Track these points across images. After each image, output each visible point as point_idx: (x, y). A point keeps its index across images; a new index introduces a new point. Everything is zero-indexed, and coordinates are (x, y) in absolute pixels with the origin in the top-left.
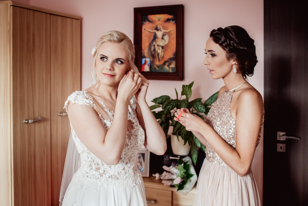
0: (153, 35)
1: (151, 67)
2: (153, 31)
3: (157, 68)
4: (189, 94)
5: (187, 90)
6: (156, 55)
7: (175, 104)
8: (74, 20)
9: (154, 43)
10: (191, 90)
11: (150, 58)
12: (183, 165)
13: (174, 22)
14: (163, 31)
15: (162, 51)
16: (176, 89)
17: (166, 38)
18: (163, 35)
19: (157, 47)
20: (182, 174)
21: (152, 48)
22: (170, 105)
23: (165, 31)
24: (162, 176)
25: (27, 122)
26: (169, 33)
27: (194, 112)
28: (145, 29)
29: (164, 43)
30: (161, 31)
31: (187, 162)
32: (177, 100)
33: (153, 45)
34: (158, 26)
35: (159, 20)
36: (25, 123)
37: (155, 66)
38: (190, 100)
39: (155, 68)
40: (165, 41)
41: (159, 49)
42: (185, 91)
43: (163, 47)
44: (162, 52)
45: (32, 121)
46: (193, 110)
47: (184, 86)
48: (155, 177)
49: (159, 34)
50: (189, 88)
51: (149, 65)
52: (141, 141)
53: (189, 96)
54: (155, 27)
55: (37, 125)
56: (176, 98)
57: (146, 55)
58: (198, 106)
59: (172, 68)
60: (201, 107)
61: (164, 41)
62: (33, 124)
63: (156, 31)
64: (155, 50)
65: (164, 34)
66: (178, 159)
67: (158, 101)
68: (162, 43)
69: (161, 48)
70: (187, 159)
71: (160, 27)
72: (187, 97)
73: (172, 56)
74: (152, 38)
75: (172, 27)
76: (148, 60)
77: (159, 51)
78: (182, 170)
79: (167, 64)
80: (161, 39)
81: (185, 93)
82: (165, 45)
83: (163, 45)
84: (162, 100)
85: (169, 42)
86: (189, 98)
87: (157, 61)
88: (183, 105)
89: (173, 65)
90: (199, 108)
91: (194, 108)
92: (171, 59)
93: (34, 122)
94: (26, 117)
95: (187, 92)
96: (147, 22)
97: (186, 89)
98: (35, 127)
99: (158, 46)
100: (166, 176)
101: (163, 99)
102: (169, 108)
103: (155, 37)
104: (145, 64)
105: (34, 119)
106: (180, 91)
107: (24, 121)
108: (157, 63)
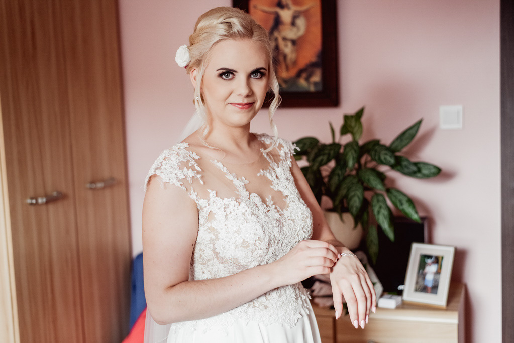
0: (272, 17)
2: (272, 10)
3: (284, 86)
4: (357, 131)
5: (353, 124)
6: (281, 58)
7: (332, 152)
9: (276, 34)
10: (360, 124)
14: (294, 8)
15: (292, 49)
16: (330, 124)
17: (301, 22)
18: (295, 17)
19: (281, 43)
22: (324, 154)
23: (299, 8)
25: (34, 201)
26: (306, 13)
27: (368, 165)
28: (255, 7)
29: (296, 34)
30: (289, 9)
32: (335, 145)
33: (273, 38)
36: (32, 204)
38: (361, 142)
40: (299, 29)
41: (287, 46)
42: (348, 126)
43: (294, 42)
44: (292, 51)
45: (44, 200)
47: (346, 118)
49: (286, 15)
50: (356, 121)
53: (357, 137)
55: (51, 207)
56: (330, 140)
58: (379, 153)
59: (315, 84)
60: (386, 154)
61: (295, 29)
62: (44, 208)
63: (278, 10)
64: (277, 47)
65: (296, 14)
68: (291, 34)
69: (290, 44)
72: (353, 137)
73: (313, 60)
74: (271, 23)
77: (288, 49)
79: (304, 75)
80: (289, 26)
81: (350, 129)
82: (299, 38)
83: (295, 37)
84: (304, 146)
85: (308, 30)
87: (282, 71)
88: (350, 153)
89: (317, 78)
90: (382, 157)
91: (372, 158)
92: (313, 65)
93: (47, 203)
94: (31, 193)
95: (353, 128)
97: (352, 121)
98: (48, 211)
99: (285, 39)
101: (305, 144)
102: (322, 160)
103: (277, 22)
105: (48, 195)
106: (338, 123)
107: (29, 201)
108: (284, 74)
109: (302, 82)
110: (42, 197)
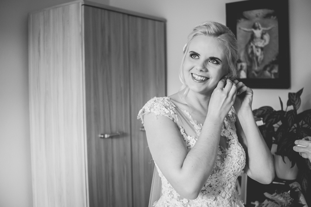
1: (248, 73)
2: (249, 30)
3: (256, 75)
4: (297, 104)
5: (295, 99)
6: (255, 58)
7: (279, 116)
8: (157, 22)
9: (252, 44)
10: (299, 99)
11: (247, 63)
12: (289, 192)
13: (275, 17)
15: (261, 53)
16: (280, 98)
17: (266, 37)
18: (263, 34)
19: (255, 50)
20: (289, 203)
21: (250, 51)
22: (273, 118)
23: (265, 29)
24: (263, 205)
25: (102, 136)
26: (270, 32)
27: (304, 126)
28: (240, 28)
29: (263, 44)
30: (260, 29)
31: (296, 188)
32: (282, 112)
33: (250, 46)
34: (256, 24)
35: (257, 16)
36: (101, 138)
37: (253, 72)
38: (299, 111)
39: (253, 74)
40: (265, 41)
41: (258, 51)
42: (292, 101)
43: (262, 49)
44: (261, 55)
45: (109, 136)
46: (302, 124)
47: (290, 95)
48: (254, 205)
49: (258, 33)
50: (297, 97)
51: (246, 71)
52: (239, 164)
53: (297, 106)
54: (252, 24)
55: (115, 140)
56: (280, 109)
57: (242, 59)
59: (275, 74)
61: (263, 41)
62: (110, 140)
63: (253, 30)
64: (252, 52)
65: (264, 32)
66: (284, 184)
67: (257, 114)
68: (261, 44)
69: (260, 50)
70: (295, 185)
71: (258, 24)
72: (294, 108)
73: (274, 59)
75: (273, 25)
76: (244, 64)
77: (259, 53)
78: (288, 198)
79: (268, 69)
80: (259, 39)
81: (293, 102)
82: (266, 46)
83: (263, 46)
84: (263, 112)
86: (297, 108)
87: (255, 66)
88: (290, 118)
89: (275, 71)
91: (305, 121)
92: (273, 63)
93: (111, 137)
94: (102, 132)
95: (295, 102)
96: (242, 20)
97: (293, 97)
98: (112, 142)
99: (257, 47)
100: (267, 205)
101: (264, 110)
102: (272, 121)
104: (241, 69)
105: (112, 133)
106: (285, 100)
107: (100, 136)
108: (256, 68)
109: (267, 73)
110: (108, 134)
